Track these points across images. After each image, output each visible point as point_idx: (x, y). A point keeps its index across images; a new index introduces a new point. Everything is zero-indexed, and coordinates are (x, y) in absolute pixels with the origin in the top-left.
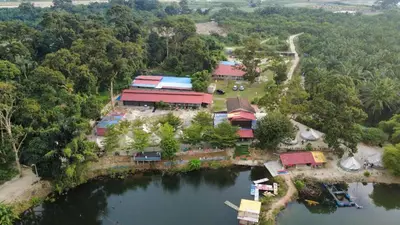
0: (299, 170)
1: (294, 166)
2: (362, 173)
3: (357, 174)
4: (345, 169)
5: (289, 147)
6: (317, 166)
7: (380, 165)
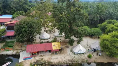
0: (41, 56)
1: (38, 53)
2: (86, 56)
3: (82, 57)
4: (74, 53)
5: (42, 41)
6: (55, 52)
7: (99, 49)
